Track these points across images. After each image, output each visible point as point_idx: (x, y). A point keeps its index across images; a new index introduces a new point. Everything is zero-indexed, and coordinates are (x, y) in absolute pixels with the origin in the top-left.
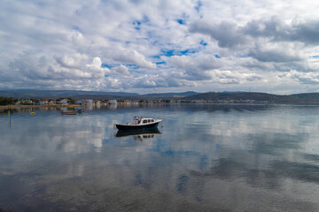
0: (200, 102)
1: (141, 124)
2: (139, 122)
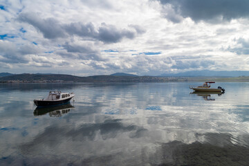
1: (61, 99)
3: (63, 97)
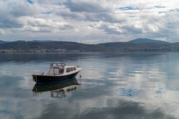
1: (65, 74)
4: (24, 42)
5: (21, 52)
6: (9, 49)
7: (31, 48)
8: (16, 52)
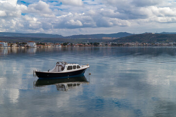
0: (134, 45)
1: (66, 71)
2: (63, 69)
3: (68, 69)
4: (150, 34)
5: (146, 45)
6: (134, 42)
7: (158, 41)
8: (141, 46)
